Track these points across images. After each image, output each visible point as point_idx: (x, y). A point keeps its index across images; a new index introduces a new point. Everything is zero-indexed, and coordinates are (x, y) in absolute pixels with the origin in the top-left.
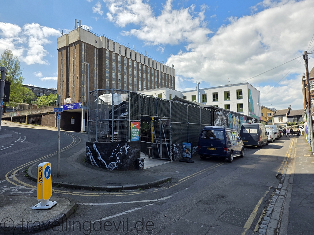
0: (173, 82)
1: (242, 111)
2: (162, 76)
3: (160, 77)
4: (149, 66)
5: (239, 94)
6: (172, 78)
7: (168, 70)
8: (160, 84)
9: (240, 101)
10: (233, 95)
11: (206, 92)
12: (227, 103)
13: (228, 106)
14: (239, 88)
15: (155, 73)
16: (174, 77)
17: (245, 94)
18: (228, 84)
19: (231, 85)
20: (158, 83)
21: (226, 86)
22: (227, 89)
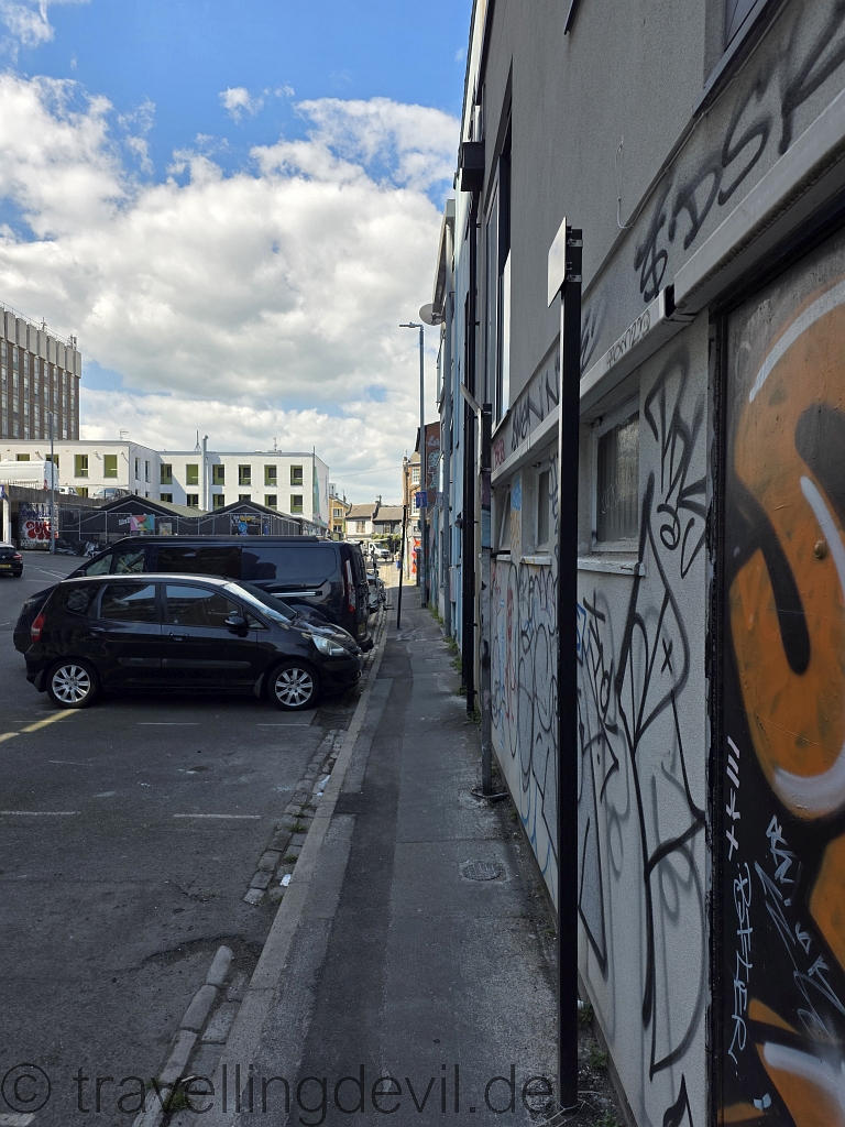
0: (73, 392)
1: (301, 511)
2: (42, 372)
3: (37, 376)
4: (6, 337)
5: (297, 472)
6: (72, 380)
7: (62, 351)
8: (37, 398)
9: (297, 491)
10: (283, 475)
11: (223, 460)
12: (271, 491)
13: (272, 499)
14: (297, 462)
15: (21, 361)
16: (77, 378)
17: (307, 475)
18: (272, 449)
19: (280, 454)
20: (32, 396)
21: (270, 454)
22: (271, 461)
